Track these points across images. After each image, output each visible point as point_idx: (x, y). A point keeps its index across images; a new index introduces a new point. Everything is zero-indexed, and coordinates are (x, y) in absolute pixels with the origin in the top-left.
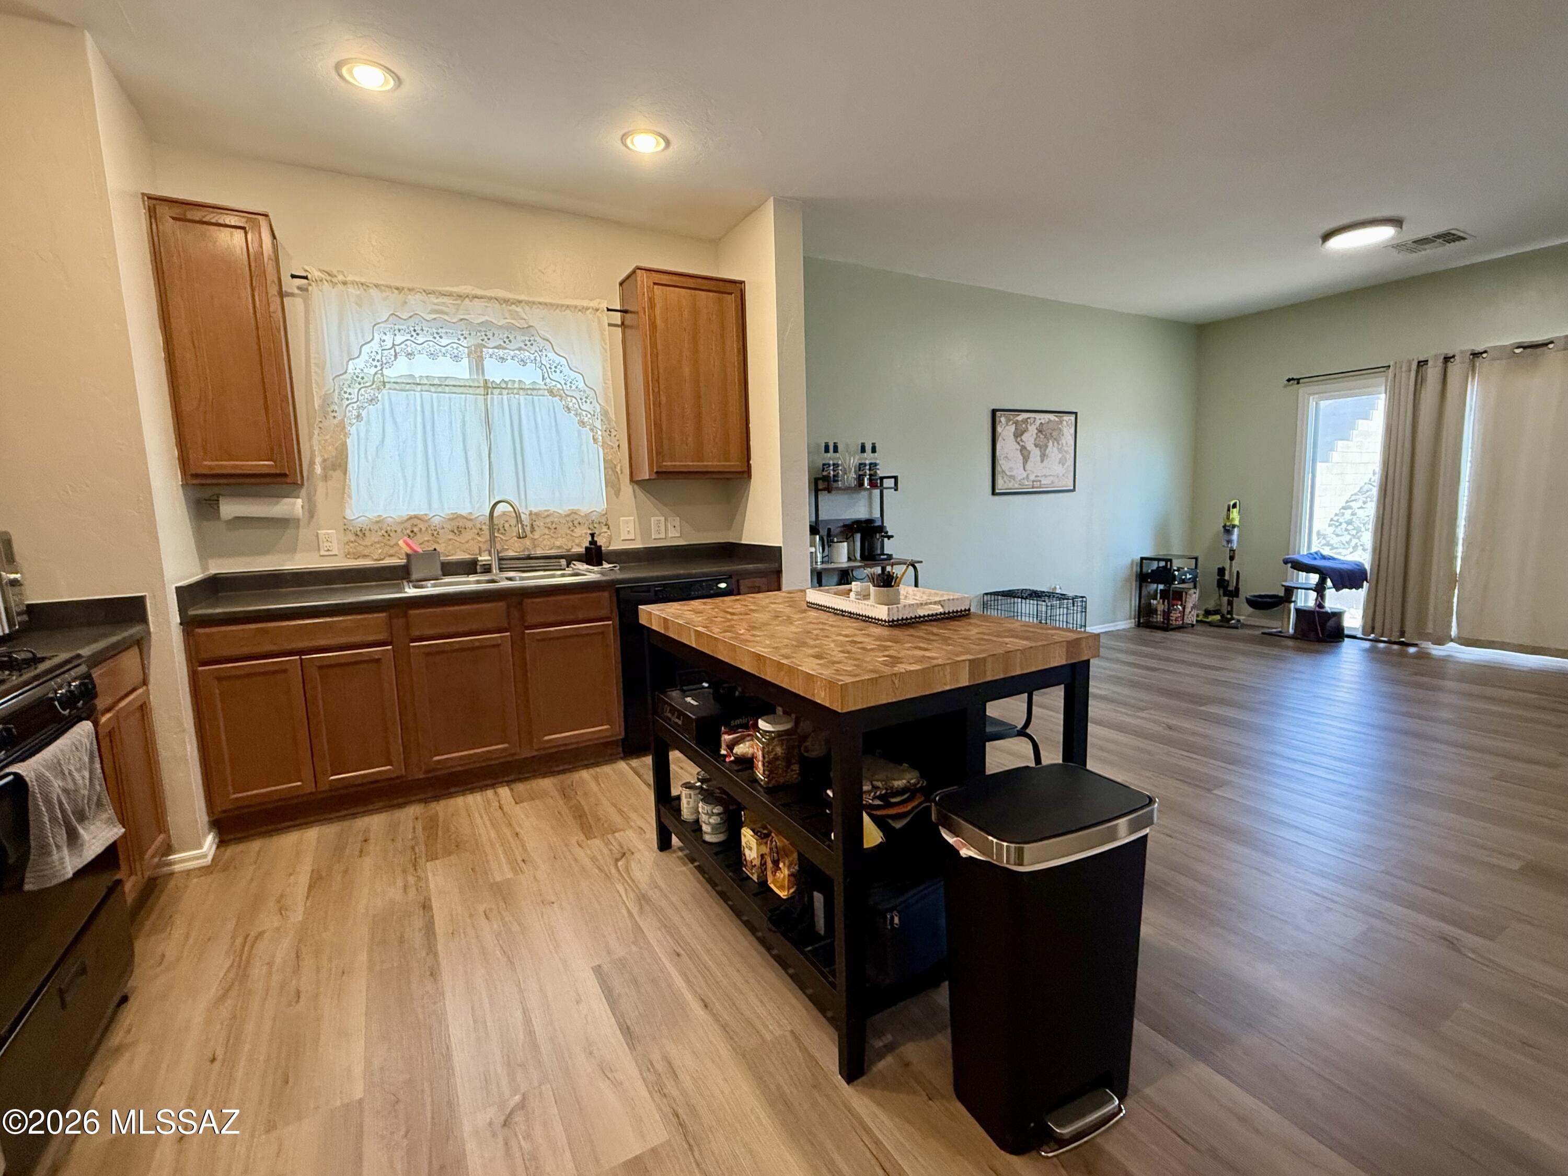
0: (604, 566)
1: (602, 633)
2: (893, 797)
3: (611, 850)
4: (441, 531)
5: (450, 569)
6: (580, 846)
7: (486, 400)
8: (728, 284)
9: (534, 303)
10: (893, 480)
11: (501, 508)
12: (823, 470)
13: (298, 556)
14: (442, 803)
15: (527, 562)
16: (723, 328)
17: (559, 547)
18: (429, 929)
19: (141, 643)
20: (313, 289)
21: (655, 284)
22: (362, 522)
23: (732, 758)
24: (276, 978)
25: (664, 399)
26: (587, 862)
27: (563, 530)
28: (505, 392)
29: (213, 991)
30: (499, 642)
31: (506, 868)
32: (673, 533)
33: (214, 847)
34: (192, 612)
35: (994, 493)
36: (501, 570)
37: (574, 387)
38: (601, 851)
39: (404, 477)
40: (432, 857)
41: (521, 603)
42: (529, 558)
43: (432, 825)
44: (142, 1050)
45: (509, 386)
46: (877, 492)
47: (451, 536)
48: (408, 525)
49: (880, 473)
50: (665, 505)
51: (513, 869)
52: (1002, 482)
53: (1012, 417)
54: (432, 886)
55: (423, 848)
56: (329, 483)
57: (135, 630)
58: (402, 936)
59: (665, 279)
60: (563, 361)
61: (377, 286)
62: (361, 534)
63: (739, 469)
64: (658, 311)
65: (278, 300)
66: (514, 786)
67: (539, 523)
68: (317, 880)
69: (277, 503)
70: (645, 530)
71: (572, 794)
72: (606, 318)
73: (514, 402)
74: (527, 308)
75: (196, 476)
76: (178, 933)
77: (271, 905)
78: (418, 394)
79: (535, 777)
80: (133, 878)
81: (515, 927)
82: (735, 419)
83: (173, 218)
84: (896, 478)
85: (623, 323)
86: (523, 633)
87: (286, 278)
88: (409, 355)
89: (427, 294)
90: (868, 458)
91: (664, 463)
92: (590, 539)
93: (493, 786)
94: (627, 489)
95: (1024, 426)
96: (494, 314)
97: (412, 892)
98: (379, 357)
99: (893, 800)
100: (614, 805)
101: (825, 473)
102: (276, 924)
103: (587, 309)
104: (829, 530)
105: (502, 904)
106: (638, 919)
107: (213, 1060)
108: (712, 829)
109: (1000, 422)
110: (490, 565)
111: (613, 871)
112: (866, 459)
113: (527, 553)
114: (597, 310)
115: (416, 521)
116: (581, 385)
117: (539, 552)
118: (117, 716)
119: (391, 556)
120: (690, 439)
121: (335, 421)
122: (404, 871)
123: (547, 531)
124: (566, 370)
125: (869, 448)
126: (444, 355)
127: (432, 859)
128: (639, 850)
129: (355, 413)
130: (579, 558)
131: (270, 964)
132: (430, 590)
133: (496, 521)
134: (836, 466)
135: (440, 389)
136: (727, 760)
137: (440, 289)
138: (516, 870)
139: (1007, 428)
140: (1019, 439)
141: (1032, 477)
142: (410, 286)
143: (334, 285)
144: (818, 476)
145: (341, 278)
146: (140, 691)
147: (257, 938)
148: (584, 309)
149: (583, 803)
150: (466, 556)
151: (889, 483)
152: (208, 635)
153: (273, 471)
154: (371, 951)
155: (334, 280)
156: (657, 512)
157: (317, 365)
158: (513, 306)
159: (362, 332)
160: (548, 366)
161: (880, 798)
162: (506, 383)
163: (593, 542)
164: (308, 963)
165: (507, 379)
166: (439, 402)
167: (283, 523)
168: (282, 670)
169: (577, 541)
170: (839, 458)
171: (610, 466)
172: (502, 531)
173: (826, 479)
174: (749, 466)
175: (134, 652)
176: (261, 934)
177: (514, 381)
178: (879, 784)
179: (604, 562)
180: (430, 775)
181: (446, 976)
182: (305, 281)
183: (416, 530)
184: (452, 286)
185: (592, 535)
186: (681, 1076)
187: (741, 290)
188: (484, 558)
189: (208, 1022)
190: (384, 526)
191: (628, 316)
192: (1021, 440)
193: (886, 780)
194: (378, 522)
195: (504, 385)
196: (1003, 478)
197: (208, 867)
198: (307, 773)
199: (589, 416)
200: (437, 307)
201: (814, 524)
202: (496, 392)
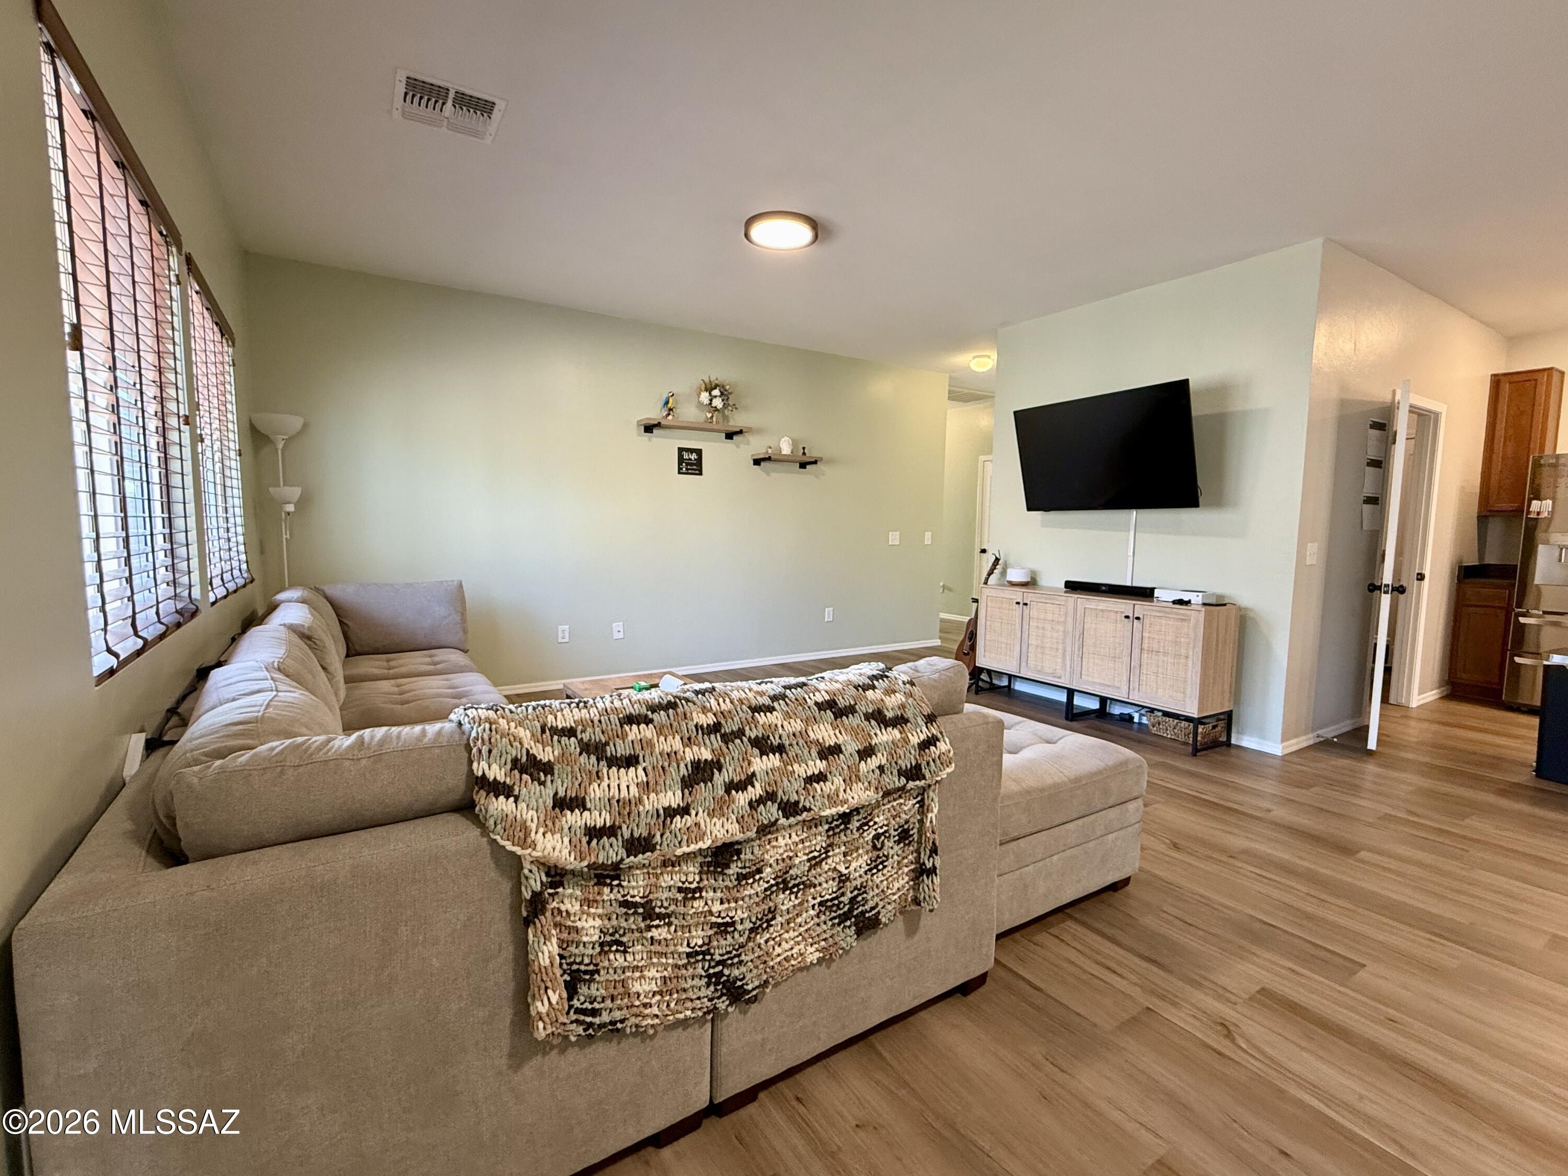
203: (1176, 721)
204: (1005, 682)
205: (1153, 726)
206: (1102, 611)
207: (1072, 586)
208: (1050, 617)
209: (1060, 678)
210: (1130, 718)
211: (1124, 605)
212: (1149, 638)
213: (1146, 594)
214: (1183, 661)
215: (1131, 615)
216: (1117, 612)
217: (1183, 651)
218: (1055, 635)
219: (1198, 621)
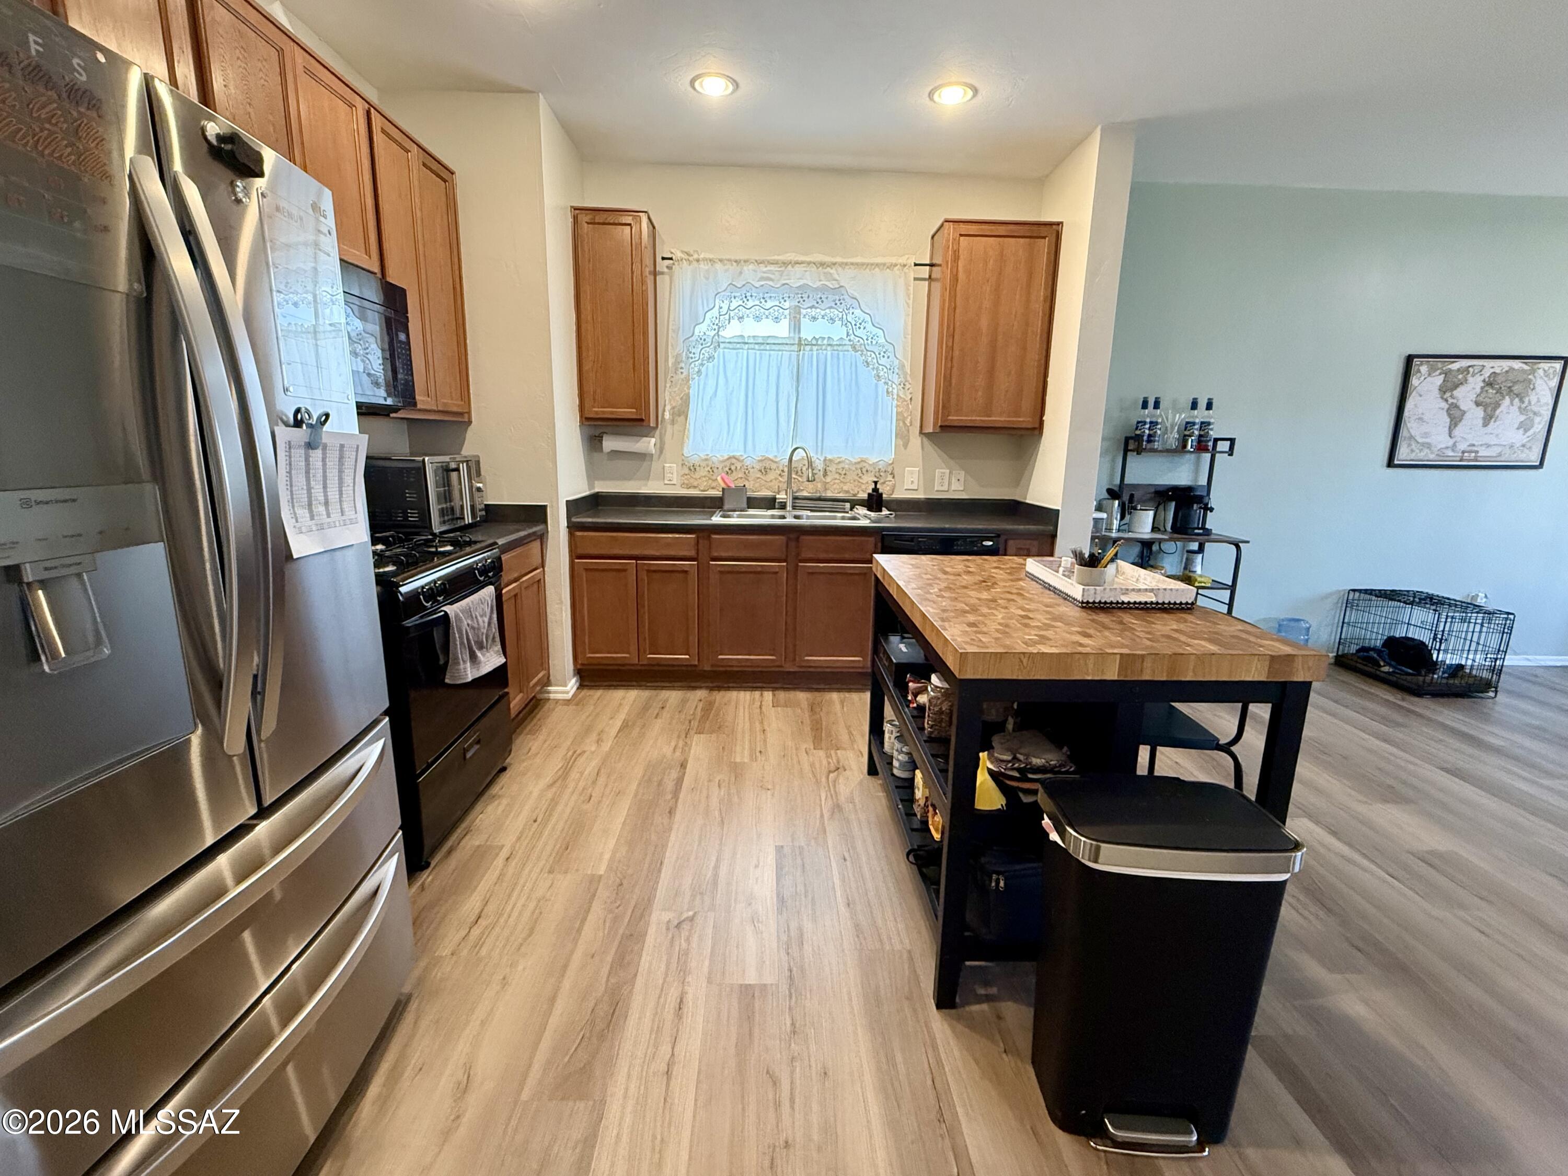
0: (883, 513)
1: (865, 574)
2: (1033, 773)
3: (829, 763)
4: (752, 470)
5: (753, 503)
6: (807, 753)
7: (798, 356)
8: (1042, 228)
9: (846, 264)
10: (1229, 443)
11: (799, 454)
12: (1137, 429)
13: (650, 483)
14: (722, 693)
15: (819, 502)
16: (1030, 275)
17: (847, 492)
18: (679, 782)
19: (542, 537)
20: (676, 268)
21: (961, 235)
22: (695, 460)
23: (915, 705)
24: (582, 784)
25: (957, 353)
26: (806, 767)
27: (851, 476)
28: (815, 348)
29: (548, 779)
30: (777, 570)
31: (746, 753)
32: (956, 486)
33: (575, 688)
34: (574, 520)
35: (1390, 464)
36: (794, 508)
37: (874, 342)
38: (821, 762)
39: (728, 424)
40: (699, 732)
41: (797, 539)
42: (820, 499)
43: (709, 707)
44: (505, 801)
45: (819, 342)
46: (1207, 456)
47: (759, 475)
48: (728, 464)
49: (1213, 434)
50: (951, 458)
51: (751, 756)
52: (1408, 450)
53: (1440, 365)
54: (692, 751)
55: (696, 724)
56: (675, 426)
57: (538, 528)
58: (662, 780)
59: (973, 229)
60: (868, 318)
61: (721, 260)
62: (693, 469)
63: (1029, 426)
64: (961, 264)
65: (652, 277)
66: (776, 692)
67: (832, 468)
68: (625, 726)
69: (638, 442)
70: (928, 480)
71: (818, 710)
72: (912, 273)
73: (822, 357)
74: (840, 269)
75: (588, 419)
76: (541, 738)
77: (594, 736)
78: (745, 352)
79: (794, 689)
80: (521, 695)
81: (736, 799)
82: (1032, 371)
83: (588, 223)
84: (1232, 441)
85: (930, 276)
86: (797, 565)
87: (659, 259)
88: (741, 318)
89: (758, 264)
90: (1200, 415)
91: (950, 418)
92: (873, 486)
93: (761, 688)
94: (916, 441)
95: (1460, 377)
96: (811, 278)
97: (678, 753)
98: (717, 322)
99: (1030, 776)
100: (848, 728)
101: (1138, 432)
102: (593, 749)
103: (896, 265)
104: (1132, 496)
105: (733, 779)
106: (826, 822)
107: (535, 821)
108: (900, 764)
109: (1419, 371)
110: (785, 503)
111: (824, 780)
112: (1197, 417)
113: (818, 495)
114: (905, 266)
115: (734, 461)
116: (882, 341)
117: (829, 494)
118: (520, 586)
119: (713, 488)
120: (980, 393)
121: (683, 376)
122: (679, 737)
123: (837, 476)
124: (869, 326)
125: (1202, 404)
126: (767, 317)
127: (700, 733)
128: (851, 769)
129: (696, 369)
130: (862, 503)
131: (582, 773)
132: (734, 520)
133: (793, 465)
134: (1153, 424)
135: (762, 347)
136: (911, 705)
137: (768, 258)
138: (753, 758)
139: (1429, 379)
140: (1448, 395)
141: (1462, 446)
142: (746, 257)
143: (690, 262)
144: (1129, 435)
145: (696, 256)
146: (538, 571)
147: (580, 754)
148: (892, 266)
149: (824, 719)
150: (768, 493)
151: (1223, 446)
152: (582, 537)
153: (634, 417)
154: (639, 784)
155: (691, 259)
156: (943, 465)
157: (674, 331)
158: (828, 269)
159: (707, 300)
160: (853, 323)
161: (1018, 770)
162: (817, 340)
163: (875, 490)
164: (602, 780)
165: (817, 337)
166: (761, 358)
167: (642, 457)
168: (622, 570)
169: (863, 487)
170: (1161, 415)
171: (901, 418)
172: (800, 473)
173: (1138, 438)
174: (1041, 423)
175: (536, 545)
176: (584, 752)
177: (823, 338)
178: (1021, 757)
179: (884, 509)
180: (715, 669)
181: (678, 816)
182: (671, 262)
183: (733, 468)
184: (778, 255)
185: (876, 483)
186: (805, 946)
187: (1058, 232)
188: (781, 497)
189: (540, 796)
190: (710, 463)
191: (934, 268)
192: (1452, 396)
193: (1027, 756)
194: (706, 460)
195: (814, 342)
196: (1409, 445)
197: (569, 700)
198: (633, 648)
199: (885, 370)
200: (765, 275)
201: (1116, 489)
202: (808, 348)
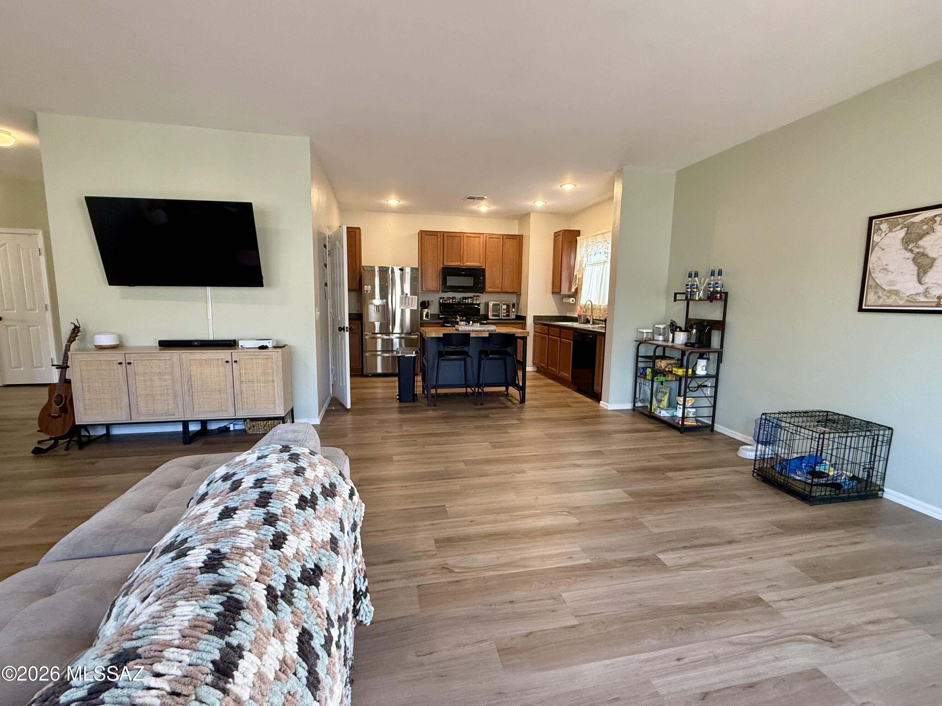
1: (570, 344)
35: (861, 310)
41: (561, 330)
52: (877, 298)
53: (900, 220)
86: (561, 339)
95: (925, 227)
110: (590, 321)
140: (912, 245)
141: (937, 292)
192: (917, 246)
203: (265, 422)
204: (102, 431)
205: (250, 429)
206: (206, 360)
207: (165, 345)
208: (157, 370)
209: (174, 415)
210: (227, 429)
211: (224, 354)
212: (246, 373)
213: (231, 344)
214: (271, 384)
215: (230, 360)
216: (218, 359)
217: (270, 378)
218: (164, 383)
219: (277, 358)
